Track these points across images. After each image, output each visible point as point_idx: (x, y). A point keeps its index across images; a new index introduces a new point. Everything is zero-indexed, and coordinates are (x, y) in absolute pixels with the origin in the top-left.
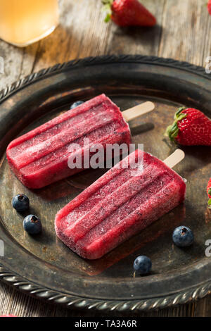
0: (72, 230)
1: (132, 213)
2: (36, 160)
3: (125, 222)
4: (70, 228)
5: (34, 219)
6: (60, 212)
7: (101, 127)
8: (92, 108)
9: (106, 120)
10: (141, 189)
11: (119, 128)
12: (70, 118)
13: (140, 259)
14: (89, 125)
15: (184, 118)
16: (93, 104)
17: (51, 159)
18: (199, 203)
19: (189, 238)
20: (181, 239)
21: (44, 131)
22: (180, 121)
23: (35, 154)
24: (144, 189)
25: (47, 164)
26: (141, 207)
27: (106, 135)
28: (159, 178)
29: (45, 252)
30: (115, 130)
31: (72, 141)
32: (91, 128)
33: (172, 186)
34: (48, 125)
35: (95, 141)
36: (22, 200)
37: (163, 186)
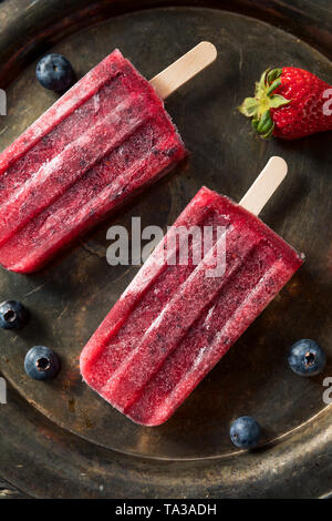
1: (216, 344)
2: (20, 230)
3: (206, 366)
7: (127, 140)
8: (100, 89)
9: (134, 122)
10: (224, 286)
14: (100, 138)
16: (102, 80)
17: (48, 225)
20: (306, 371)
21: (22, 157)
23: (15, 217)
24: (228, 283)
26: (229, 329)
27: (138, 158)
28: (252, 253)
29: (74, 411)
30: (154, 141)
31: (78, 179)
32: (108, 146)
33: (279, 273)
34: (25, 141)
35: (121, 177)
36: (12, 320)
37: (263, 273)
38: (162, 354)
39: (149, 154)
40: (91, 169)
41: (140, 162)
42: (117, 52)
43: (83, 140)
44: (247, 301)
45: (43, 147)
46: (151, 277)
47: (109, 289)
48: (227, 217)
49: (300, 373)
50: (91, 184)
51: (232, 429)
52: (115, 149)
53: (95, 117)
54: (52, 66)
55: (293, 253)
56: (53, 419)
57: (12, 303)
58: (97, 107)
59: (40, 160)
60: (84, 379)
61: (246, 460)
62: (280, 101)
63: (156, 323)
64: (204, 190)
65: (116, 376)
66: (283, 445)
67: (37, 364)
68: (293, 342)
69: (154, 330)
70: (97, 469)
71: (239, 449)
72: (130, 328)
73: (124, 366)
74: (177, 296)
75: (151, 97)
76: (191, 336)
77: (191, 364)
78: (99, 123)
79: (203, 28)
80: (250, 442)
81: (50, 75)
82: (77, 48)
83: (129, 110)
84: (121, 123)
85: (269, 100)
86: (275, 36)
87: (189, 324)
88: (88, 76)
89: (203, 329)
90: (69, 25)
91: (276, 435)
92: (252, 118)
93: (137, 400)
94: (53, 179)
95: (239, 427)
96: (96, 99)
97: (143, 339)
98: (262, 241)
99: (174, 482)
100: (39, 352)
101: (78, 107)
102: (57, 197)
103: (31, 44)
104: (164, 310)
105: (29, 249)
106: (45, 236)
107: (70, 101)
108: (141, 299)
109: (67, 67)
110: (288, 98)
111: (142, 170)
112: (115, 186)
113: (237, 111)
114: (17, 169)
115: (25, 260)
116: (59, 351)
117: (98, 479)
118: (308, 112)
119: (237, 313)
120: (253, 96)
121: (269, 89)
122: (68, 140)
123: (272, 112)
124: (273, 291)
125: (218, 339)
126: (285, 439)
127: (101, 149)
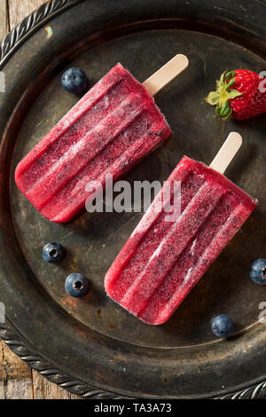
1: (199, 265)
2: (57, 193)
7: (129, 126)
8: (109, 92)
9: (134, 113)
10: (203, 224)
11: (153, 123)
14: (111, 126)
16: (109, 85)
17: (77, 188)
20: (263, 281)
21: (56, 141)
23: (54, 184)
24: (206, 222)
26: (207, 254)
27: (138, 138)
28: (221, 200)
29: (101, 318)
30: (149, 126)
31: (97, 155)
32: (117, 131)
33: (241, 213)
34: (58, 130)
35: (127, 152)
36: (55, 256)
37: (229, 214)
38: (162, 275)
39: (146, 135)
40: (105, 148)
41: (139, 141)
42: (119, 65)
43: (99, 127)
44: (219, 234)
45: (71, 134)
46: (151, 221)
47: (122, 231)
48: (202, 176)
49: (259, 283)
50: (105, 158)
51: (213, 324)
52: (122, 132)
53: (106, 111)
54: (73, 77)
56: (87, 324)
57: (54, 244)
58: (107, 104)
59: (69, 143)
60: (108, 294)
61: (225, 345)
62: (235, 94)
63: (157, 253)
64: (185, 158)
65: (130, 290)
66: (250, 334)
67: (74, 286)
68: (253, 261)
69: (155, 258)
70: (120, 357)
71: (218, 338)
72: (139, 257)
73: (136, 283)
74: (170, 233)
75: (145, 95)
76: (181, 260)
77: (183, 280)
78: (109, 115)
79: (177, 44)
80: (227, 332)
81: (72, 83)
82: (89, 62)
83: (130, 106)
84: (125, 114)
85: (227, 93)
86: (229, 47)
87: (180, 252)
88: (100, 82)
89: (190, 255)
90: (83, 47)
91: (244, 327)
92: (215, 106)
93: (146, 307)
94: (79, 156)
95: (218, 322)
96: (106, 99)
97: (148, 264)
98: (227, 192)
99: (175, 363)
100: (75, 277)
101: (94, 105)
102: (83, 169)
103: (56, 61)
104: (162, 243)
105: (65, 206)
106: (75, 196)
107: (88, 101)
108: (145, 236)
109: (83, 77)
110: (240, 91)
111: (141, 147)
112: (123, 158)
113: (205, 101)
114: (53, 150)
115: (62, 213)
116: (88, 276)
117: (121, 364)
118: (255, 101)
119: (213, 243)
120: (215, 90)
121: (227, 86)
122: (88, 128)
123: (229, 101)
124: (238, 226)
125: (201, 262)
126: (250, 330)
127: (112, 133)
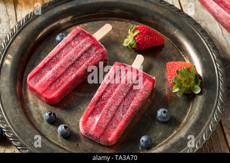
0: (95, 130)
1: (129, 109)
2: (51, 85)
3: (127, 117)
4: (93, 129)
5: (66, 127)
6: (81, 120)
7: (86, 52)
8: (74, 38)
9: (88, 45)
10: (129, 91)
11: (97, 49)
12: (62, 49)
13: (144, 138)
14: (76, 52)
15: (138, 34)
16: (73, 36)
17: (61, 82)
18: (163, 89)
19: (168, 116)
20: (164, 118)
21: (48, 62)
22: (136, 36)
23: (48, 81)
25: (59, 87)
26: (133, 104)
29: (79, 147)
30: (95, 51)
31: (70, 66)
32: (79, 54)
33: (147, 84)
34: (49, 57)
35: (86, 63)
36: (52, 115)
38: (110, 115)
39: (94, 55)
40: (74, 63)
41: (92, 57)
42: (78, 27)
43: (70, 53)
45: (55, 58)
50: (75, 67)
51: (141, 140)
52: (82, 55)
53: (73, 47)
55: (151, 78)
56: (71, 151)
58: (73, 44)
59: (55, 62)
62: (136, 33)
64: (116, 63)
67: (64, 127)
69: (106, 108)
73: (97, 121)
74: (112, 96)
78: (75, 48)
83: (85, 43)
84: (83, 46)
85: (133, 34)
87: (118, 104)
88: (69, 35)
89: (124, 105)
94: (61, 67)
97: (102, 112)
101: (66, 45)
105: (55, 91)
111: (93, 60)
112: (84, 66)
114: (47, 67)
119: (135, 99)
120: (127, 38)
121: (132, 31)
122: (65, 55)
127: (77, 55)
